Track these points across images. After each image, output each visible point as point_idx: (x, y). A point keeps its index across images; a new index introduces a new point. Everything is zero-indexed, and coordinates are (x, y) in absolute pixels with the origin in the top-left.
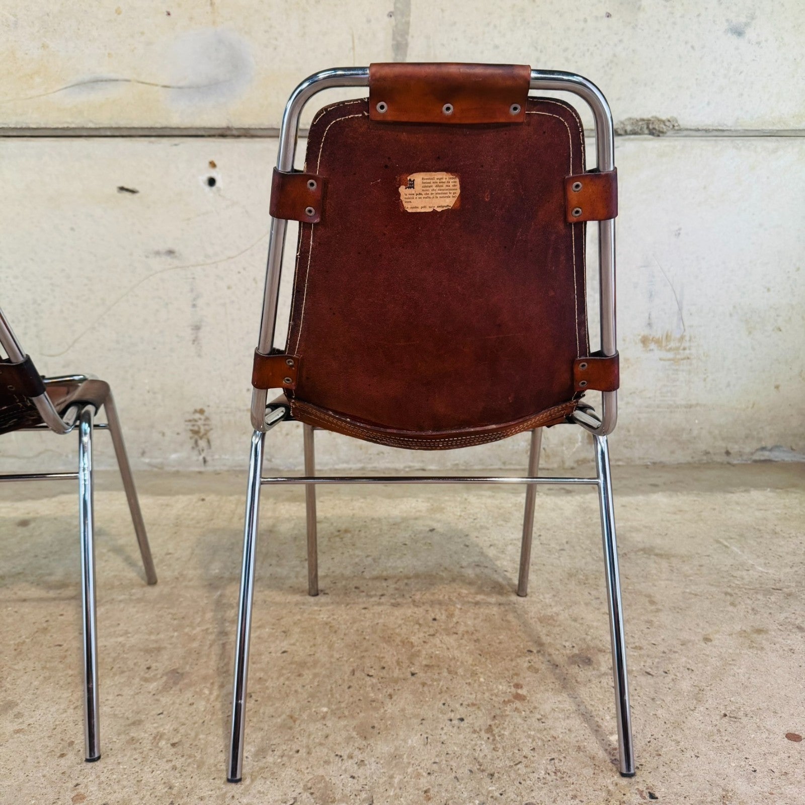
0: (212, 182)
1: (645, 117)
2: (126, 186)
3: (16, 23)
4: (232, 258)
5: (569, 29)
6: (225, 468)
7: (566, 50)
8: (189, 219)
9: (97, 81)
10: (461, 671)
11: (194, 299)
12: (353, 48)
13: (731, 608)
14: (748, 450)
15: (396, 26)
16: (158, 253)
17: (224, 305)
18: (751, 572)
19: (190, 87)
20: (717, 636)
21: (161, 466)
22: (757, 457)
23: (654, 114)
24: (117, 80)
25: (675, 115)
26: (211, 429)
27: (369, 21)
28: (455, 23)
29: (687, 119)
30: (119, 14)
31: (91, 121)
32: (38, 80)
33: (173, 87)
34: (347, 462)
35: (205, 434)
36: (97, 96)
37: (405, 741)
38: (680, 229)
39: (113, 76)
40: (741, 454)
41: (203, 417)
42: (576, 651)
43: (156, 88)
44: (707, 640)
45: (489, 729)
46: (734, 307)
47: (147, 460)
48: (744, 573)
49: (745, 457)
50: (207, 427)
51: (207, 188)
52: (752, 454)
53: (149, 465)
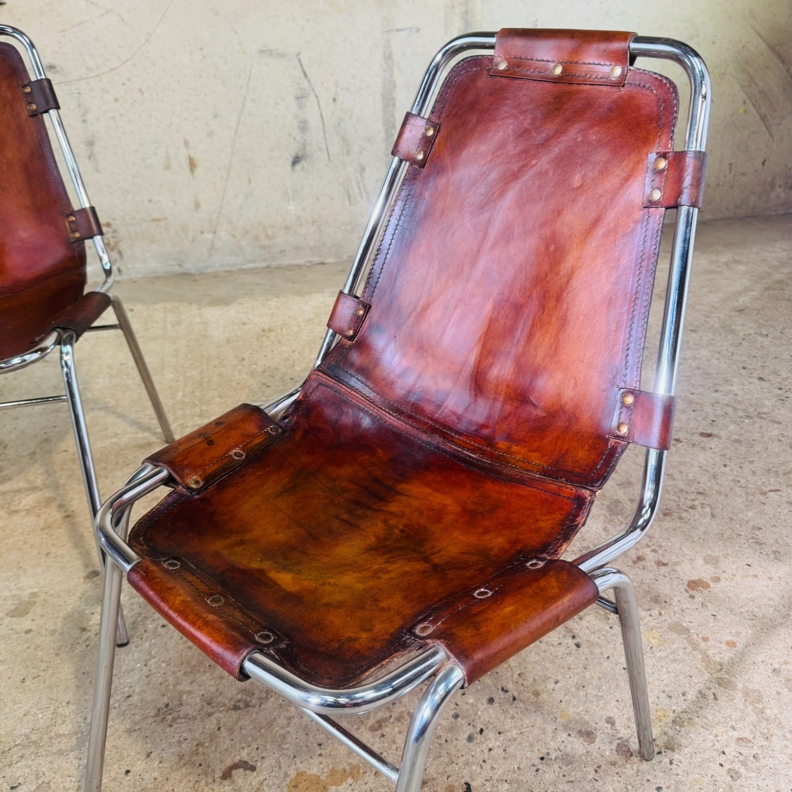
4: (115, 69)
6: (140, 276)
8: (64, 31)
11: (84, 115)
17: (113, 118)
26: (120, 241)
34: (253, 262)
35: (116, 246)
41: (110, 230)
50: (116, 239)
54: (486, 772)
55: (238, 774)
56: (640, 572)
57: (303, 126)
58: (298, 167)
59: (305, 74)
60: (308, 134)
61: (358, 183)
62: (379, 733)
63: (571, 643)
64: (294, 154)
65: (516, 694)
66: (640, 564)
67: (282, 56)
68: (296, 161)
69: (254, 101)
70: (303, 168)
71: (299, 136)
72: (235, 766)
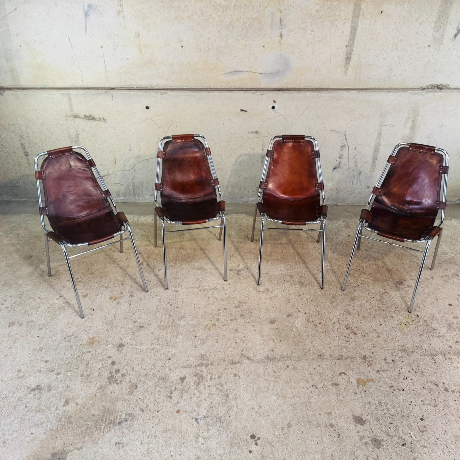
0: (273, 108)
1: (437, 84)
2: (243, 109)
3: (208, 50)
4: (278, 134)
5: (413, 51)
7: (411, 59)
8: (264, 121)
9: (236, 71)
10: (370, 285)
11: (263, 148)
12: (331, 59)
13: (440, 268)
14: (454, 200)
15: (348, 51)
16: (252, 132)
18: (447, 255)
19: (269, 74)
20: (435, 277)
21: (247, 202)
22: (457, 202)
23: (440, 83)
24: (243, 71)
25: (448, 83)
27: (338, 49)
28: (370, 49)
29: (452, 85)
30: (246, 47)
31: (233, 86)
32: (215, 71)
33: (263, 74)
36: (236, 77)
37: (362, 302)
38: (443, 124)
39: (242, 69)
40: (451, 201)
42: (398, 280)
43: (257, 74)
44: (432, 278)
45: (380, 300)
46: (458, 152)
47: (242, 200)
48: (445, 256)
49: (452, 202)
51: (272, 110)
52: (455, 201)
53: (243, 201)
54: (408, 387)
55: (343, 375)
56: (457, 346)
57: (341, 157)
58: (335, 170)
59: (346, 139)
60: (342, 159)
61: (357, 177)
62: (378, 373)
63: (433, 361)
64: (335, 166)
65: (416, 371)
66: (457, 344)
67: (338, 132)
68: (335, 168)
69: (324, 147)
70: (337, 171)
71: (338, 160)
72: (342, 373)
